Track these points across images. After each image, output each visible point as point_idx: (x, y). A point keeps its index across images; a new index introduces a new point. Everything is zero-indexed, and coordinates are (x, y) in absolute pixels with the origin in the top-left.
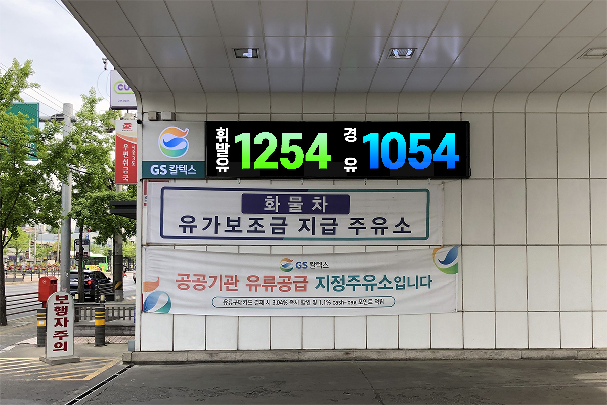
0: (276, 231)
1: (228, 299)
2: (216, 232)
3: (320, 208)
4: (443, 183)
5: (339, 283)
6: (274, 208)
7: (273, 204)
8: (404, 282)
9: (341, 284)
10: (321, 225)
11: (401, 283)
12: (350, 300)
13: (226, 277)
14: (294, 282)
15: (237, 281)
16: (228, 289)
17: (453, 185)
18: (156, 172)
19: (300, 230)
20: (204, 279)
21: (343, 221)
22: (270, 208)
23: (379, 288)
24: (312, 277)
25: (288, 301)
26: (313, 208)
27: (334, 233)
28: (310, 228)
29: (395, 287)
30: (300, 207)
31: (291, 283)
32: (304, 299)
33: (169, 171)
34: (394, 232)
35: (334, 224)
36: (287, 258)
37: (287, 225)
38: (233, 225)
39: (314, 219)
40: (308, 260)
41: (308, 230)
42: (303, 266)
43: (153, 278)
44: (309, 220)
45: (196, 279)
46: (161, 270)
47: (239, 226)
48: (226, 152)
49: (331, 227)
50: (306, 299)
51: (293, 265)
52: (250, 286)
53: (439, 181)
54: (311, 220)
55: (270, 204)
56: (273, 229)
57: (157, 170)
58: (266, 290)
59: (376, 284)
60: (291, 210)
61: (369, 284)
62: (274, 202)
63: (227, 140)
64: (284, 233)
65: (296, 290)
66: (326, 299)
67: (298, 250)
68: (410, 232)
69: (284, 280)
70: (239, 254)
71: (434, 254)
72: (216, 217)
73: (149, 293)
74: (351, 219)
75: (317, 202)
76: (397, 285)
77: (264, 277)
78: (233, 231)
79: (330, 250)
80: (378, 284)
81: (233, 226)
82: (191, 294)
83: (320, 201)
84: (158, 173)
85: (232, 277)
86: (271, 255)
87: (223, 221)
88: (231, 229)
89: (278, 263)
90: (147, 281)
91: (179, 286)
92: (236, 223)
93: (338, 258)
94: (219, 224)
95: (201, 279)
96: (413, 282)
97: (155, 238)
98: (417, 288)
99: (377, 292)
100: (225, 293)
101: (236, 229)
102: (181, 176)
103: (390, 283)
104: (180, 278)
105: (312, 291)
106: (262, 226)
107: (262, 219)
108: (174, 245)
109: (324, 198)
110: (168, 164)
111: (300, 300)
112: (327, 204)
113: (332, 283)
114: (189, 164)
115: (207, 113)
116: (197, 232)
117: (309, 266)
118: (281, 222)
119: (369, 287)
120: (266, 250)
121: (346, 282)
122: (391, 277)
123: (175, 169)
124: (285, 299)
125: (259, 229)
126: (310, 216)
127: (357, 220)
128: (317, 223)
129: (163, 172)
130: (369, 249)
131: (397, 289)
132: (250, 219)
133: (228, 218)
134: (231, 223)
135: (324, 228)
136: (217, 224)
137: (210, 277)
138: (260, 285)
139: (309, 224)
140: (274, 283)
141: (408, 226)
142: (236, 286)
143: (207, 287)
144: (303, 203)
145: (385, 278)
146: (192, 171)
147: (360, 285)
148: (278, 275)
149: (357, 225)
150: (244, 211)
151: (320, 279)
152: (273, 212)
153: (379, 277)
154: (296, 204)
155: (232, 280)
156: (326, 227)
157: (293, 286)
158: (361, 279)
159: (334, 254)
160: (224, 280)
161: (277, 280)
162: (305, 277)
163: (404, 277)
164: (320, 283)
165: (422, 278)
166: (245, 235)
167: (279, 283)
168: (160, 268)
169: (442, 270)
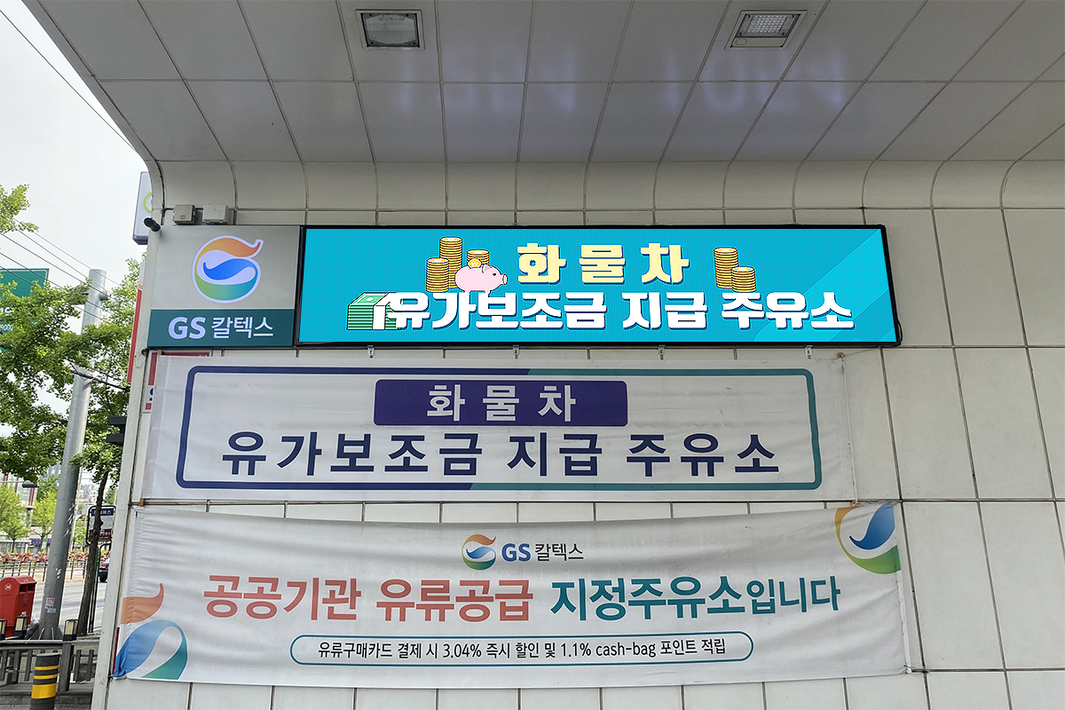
0: (454, 466)
1: (331, 641)
2: (311, 472)
3: (558, 412)
4: (840, 356)
5: (610, 597)
6: (449, 413)
7: (447, 402)
8: (772, 594)
9: (616, 600)
10: (562, 451)
11: (765, 598)
12: (640, 642)
13: (328, 583)
14: (498, 596)
15: (356, 594)
16: (332, 615)
17: (863, 357)
18: (180, 332)
19: (512, 465)
20: (274, 589)
21: (614, 442)
22: (440, 412)
23: (710, 611)
24: (541, 583)
25: (483, 646)
26: (543, 412)
28: (536, 459)
29: (749, 608)
30: (512, 410)
31: (491, 599)
32: (522, 641)
33: (210, 332)
34: (738, 469)
35: (593, 449)
36: (481, 533)
37: (479, 451)
38: (353, 453)
39: (543, 436)
40: (532, 539)
41: (531, 464)
42: (519, 554)
43: (148, 588)
44: (532, 439)
45: (253, 589)
46: (171, 567)
47: (366, 454)
49: (586, 457)
50: (528, 642)
51: (494, 552)
52: (388, 606)
53: (830, 353)
54: (538, 439)
55: (440, 402)
56: (448, 462)
57: (184, 329)
58: (428, 618)
59: (702, 601)
60: (490, 417)
61: (686, 601)
62: (451, 398)
64: (472, 471)
65: (503, 617)
66: (579, 641)
67: (505, 515)
68: (775, 469)
69: (473, 592)
70: (363, 524)
71: (838, 522)
72: (314, 436)
73: (135, 626)
74: (634, 437)
75: (550, 398)
76: (754, 601)
77: (424, 583)
78: (352, 467)
79: (585, 514)
80: (708, 600)
81: (353, 457)
82: (238, 628)
83: (559, 396)
84: (184, 335)
85: (342, 584)
86: (441, 526)
87: (328, 444)
88: (346, 462)
89: (458, 546)
90: (135, 594)
91: (210, 609)
92: (360, 449)
93: (606, 534)
94: (319, 452)
95: (267, 588)
96: (793, 594)
97: (164, 486)
98: (804, 610)
99: (705, 620)
100: (324, 625)
101: (360, 462)
102: (238, 343)
103: (737, 596)
104: (214, 587)
105: (543, 619)
106: (421, 456)
107: (421, 438)
108: (208, 504)
109: (567, 388)
110: (210, 315)
111: (514, 643)
112: (574, 401)
113: (594, 599)
114: (257, 315)
115: (307, 210)
116: (264, 472)
117: (534, 555)
118: (466, 444)
119: (687, 608)
120: (429, 515)
121: (628, 597)
122: (738, 580)
123: (224, 325)
124: (475, 641)
125: (414, 461)
126: (534, 431)
127: (647, 441)
128: (553, 447)
129: (198, 332)
130: (680, 511)
131: (755, 611)
132: (395, 438)
133: (342, 437)
134: (347, 449)
135: (568, 459)
136: (314, 452)
137: (290, 584)
138: (411, 605)
139: (533, 450)
140: (448, 598)
141: (770, 455)
142: (353, 607)
143: (281, 611)
144: (517, 401)
145: (725, 586)
146: (264, 330)
147: (663, 603)
148: (456, 578)
149: (648, 452)
150: (381, 419)
151: (563, 587)
152: (447, 421)
153: (710, 582)
154: (501, 402)
155: (342, 592)
156: (575, 457)
157: (494, 607)
158: (664, 585)
159: (595, 524)
160: (324, 592)
161: (456, 590)
162: (525, 584)
163: (771, 582)
164: (564, 600)
165: (814, 584)
166: (379, 476)
167: (459, 599)
168: (167, 562)
169: (862, 563)
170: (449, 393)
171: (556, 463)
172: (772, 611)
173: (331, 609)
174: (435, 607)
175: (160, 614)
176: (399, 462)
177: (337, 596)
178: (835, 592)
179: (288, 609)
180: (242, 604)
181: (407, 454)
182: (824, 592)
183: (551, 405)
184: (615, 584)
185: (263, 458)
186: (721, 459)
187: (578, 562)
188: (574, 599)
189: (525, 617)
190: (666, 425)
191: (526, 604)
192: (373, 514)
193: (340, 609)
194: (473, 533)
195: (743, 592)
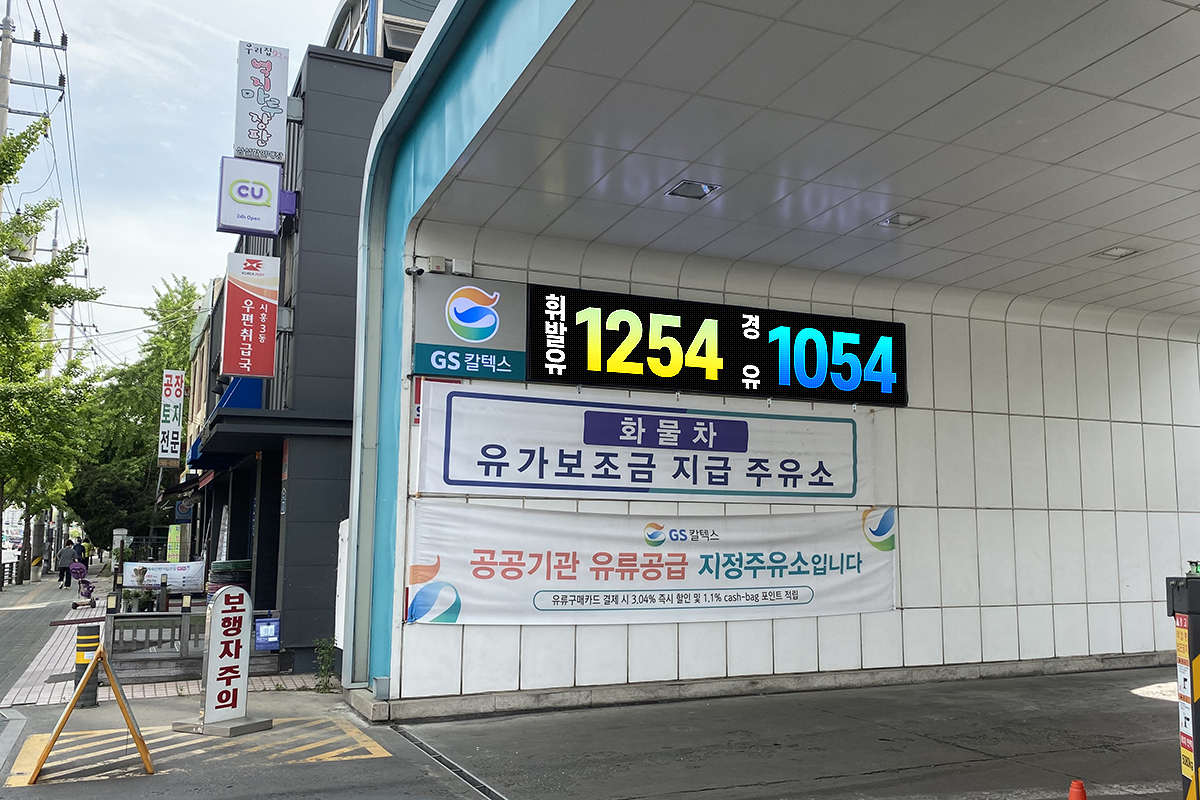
0: (637, 476)
1: (560, 594)
2: (541, 476)
3: (705, 441)
4: (872, 411)
5: (734, 564)
6: (635, 438)
7: (633, 430)
8: (825, 563)
9: (737, 566)
10: (707, 468)
11: (821, 565)
12: (750, 592)
13: (557, 554)
14: (667, 564)
15: (576, 562)
16: (560, 577)
17: (885, 413)
18: (440, 364)
19: (675, 476)
20: (520, 559)
21: (739, 462)
22: (628, 437)
23: (790, 573)
24: (693, 555)
25: (657, 596)
26: (695, 441)
27: (726, 483)
28: (690, 473)
29: (812, 572)
30: (676, 437)
31: (662, 566)
32: (680, 592)
33: (463, 365)
34: (811, 484)
35: (726, 467)
36: (655, 521)
37: (654, 466)
38: (570, 463)
39: (695, 457)
40: (687, 526)
41: (687, 476)
42: (680, 536)
43: (428, 558)
44: (688, 459)
45: (505, 558)
46: (444, 543)
47: (578, 465)
48: (562, 340)
49: (721, 473)
50: (684, 593)
51: (664, 535)
52: (597, 571)
53: (867, 409)
54: (692, 459)
55: (629, 430)
56: (634, 473)
57: (444, 361)
58: (623, 578)
59: (786, 567)
60: (661, 442)
61: (777, 568)
62: (636, 427)
63: (563, 318)
64: (649, 480)
65: (669, 577)
66: (714, 592)
67: (670, 510)
68: (832, 484)
69: (651, 561)
70: (578, 514)
71: (864, 519)
72: (542, 449)
73: (419, 586)
74: (751, 460)
75: (701, 431)
76: (815, 568)
77: (621, 555)
78: (570, 474)
79: (718, 511)
80: (789, 566)
81: (570, 466)
82: (496, 586)
83: (706, 429)
84: (443, 366)
85: (567, 555)
86: (629, 517)
87: (552, 456)
88: (565, 470)
89: (641, 531)
90: (419, 563)
91: (475, 572)
92: (574, 461)
93: (731, 524)
95: (515, 558)
96: (836, 563)
97: (436, 484)
98: (842, 573)
99: (789, 580)
100: (555, 583)
101: (575, 470)
102: (485, 375)
103: (806, 564)
104: (477, 557)
105: (694, 579)
106: (616, 468)
107: (616, 455)
108: (467, 497)
109: (712, 424)
110: (463, 351)
111: (675, 594)
112: (715, 434)
113: (724, 565)
114: (499, 354)
115: (528, 270)
116: (510, 474)
117: (689, 538)
118: (645, 461)
119: (777, 571)
120: (621, 509)
121: (745, 564)
122: (807, 555)
123: (474, 360)
124: (652, 593)
125: (612, 472)
126: (689, 454)
127: (759, 463)
128: (701, 466)
129: (455, 365)
130: (776, 510)
131: (815, 574)
132: (598, 454)
133: (561, 451)
134: (566, 461)
135: (710, 473)
136: (543, 462)
137: (531, 556)
138: (612, 569)
139: (688, 466)
140: (635, 565)
141: (829, 475)
142: (574, 571)
143: (525, 575)
144: (679, 432)
145: (800, 558)
146: (504, 366)
147: (764, 568)
148: (641, 551)
149: (758, 471)
150: (588, 440)
151: (707, 558)
152: (633, 444)
153: (792, 556)
154: (669, 432)
155: (566, 561)
156: (715, 473)
157: (664, 571)
158: (765, 557)
159: (725, 517)
160: (554, 561)
161: (641, 560)
162: (684, 556)
163: (825, 555)
164: (706, 566)
165: (848, 557)
166: (588, 481)
167: (642, 566)
168: (442, 540)
169: (874, 544)
170: (635, 424)
171: (703, 476)
172: (824, 573)
173: (560, 573)
174: (627, 571)
175: (438, 577)
176: (601, 471)
177: (563, 564)
178: (860, 562)
179: (530, 573)
180: (498, 570)
181: (606, 466)
182: (853, 562)
183: (701, 436)
184: (738, 556)
185: (507, 465)
186: (801, 477)
187: (715, 541)
188: (713, 567)
189: (683, 577)
190: (770, 453)
191: (683, 569)
192: (584, 507)
193: (566, 572)
194: (650, 522)
195: (809, 561)
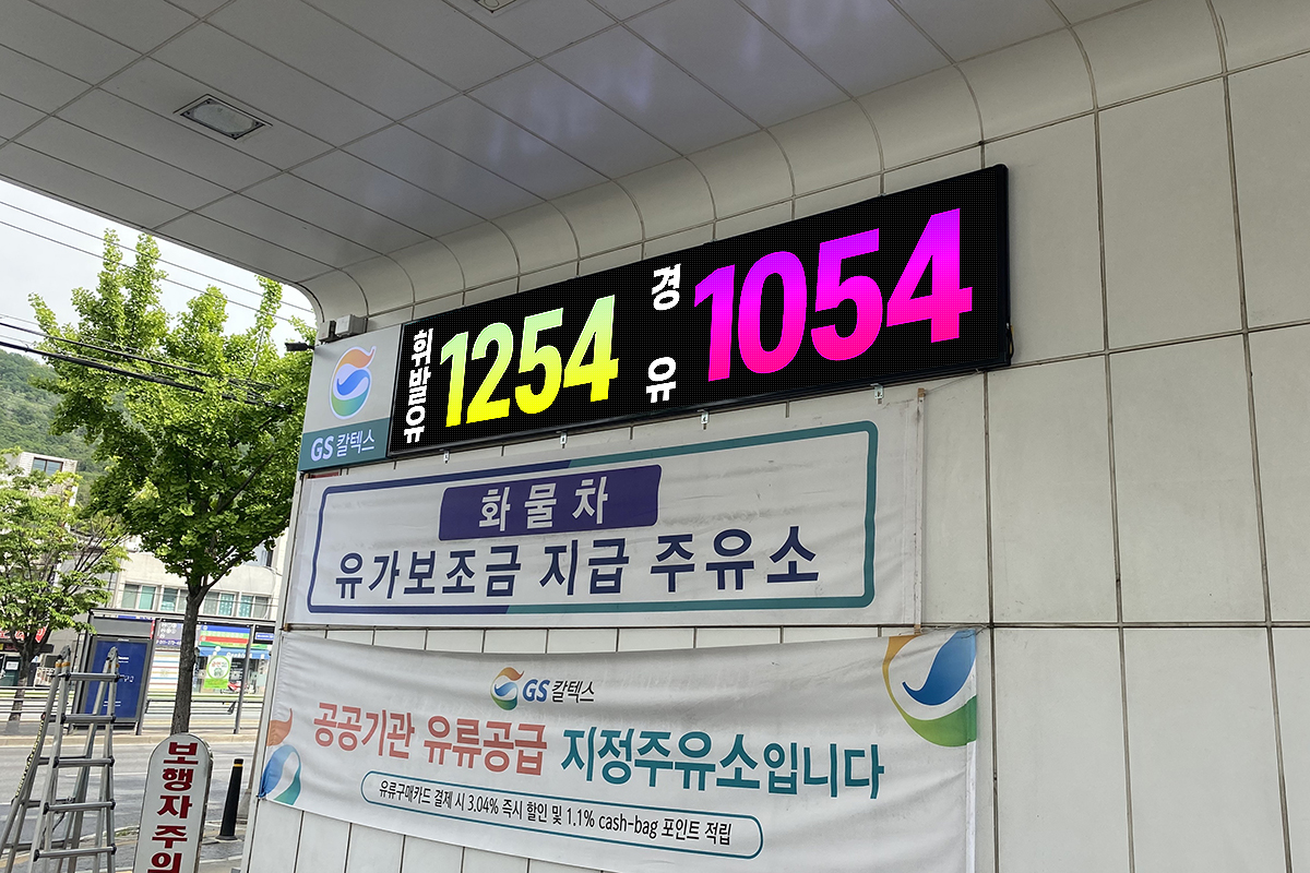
0: (495, 586)
1: (389, 780)
2: (390, 595)
3: (591, 512)
4: (921, 394)
6: (496, 522)
7: (495, 512)
8: (794, 766)
9: (622, 758)
10: (590, 562)
11: (785, 770)
12: (642, 816)
13: (392, 716)
14: (519, 743)
15: (411, 730)
16: (392, 752)
18: (318, 454)
19: (544, 582)
20: (357, 720)
21: (642, 543)
22: (489, 521)
23: (721, 782)
24: (554, 730)
25: (500, 801)
26: (576, 514)
27: (616, 589)
28: (566, 573)
29: (765, 783)
30: (550, 513)
31: (510, 746)
32: (533, 800)
33: (335, 450)
35: (620, 558)
36: (512, 666)
37: (518, 567)
38: (421, 573)
39: (575, 543)
40: (552, 675)
43: (284, 712)
44: (564, 549)
45: (345, 718)
46: (297, 692)
47: (430, 574)
48: (424, 391)
49: (611, 569)
50: (538, 801)
51: (518, 689)
52: (432, 747)
54: (570, 548)
55: (490, 510)
56: (492, 580)
57: (320, 450)
58: (460, 763)
59: (712, 768)
60: (531, 525)
61: (694, 768)
62: (499, 504)
63: (428, 361)
64: (510, 592)
65: (520, 770)
66: (584, 807)
68: (814, 577)
69: (496, 736)
71: (888, 661)
72: (397, 555)
74: (662, 540)
75: (583, 494)
76: (772, 773)
77: (460, 722)
78: (419, 589)
79: (607, 644)
80: (719, 766)
81: (420, 577)
82: (333, 757)
83: (593, 491)
84: (320, 456)
85: (402, 718)
86: (482, 656)
87: (405, 564)
88: (415, 583)
89: (487, 680)
90: (277, 718)
91: (317, 736)
92: (427, 568)
94: (398, 573)
95: (354, 718)
96: (820, 767)
97: (300, 611)
98: (833, 794)
99: (712, 795)
100: (386, 762)
101: (425, 583)
102: (352, 459)
103: (752, 764)
104: (322, 714)
106: (470, 575)
107: (472, 554)
109: (602, 480)
111: (526, 801)
112: (607, 497)
114: (366, 428)
116: (360, 596)
117: (549, 696)
118: (508, 558)
119: (694, 775)
120: (475, 643)
122: (755, 743)
123: (344, 443)
124: (494, 795)
125: (465, 581)
126: (567, 539)
127: (675, 543)
128: (583, 558)
129: (328, 452)
131: (772, 789)
132: (453, 555)
133: (415, 556)
134: (418, 569)
135: (595, 573)
136: (395, 573)
137: (368, 716)
138: (448, 746)
139: (564, 562)
140: (476, 742)
141: (810, 556)
142: (407, 744)
143: (359, 743)
144: (555, 502)
145: (738, 749)
146: (369, 443)
147: (668, 765)
149: (674, 559)
150: (445, 535)
151: (574, 736)
152: (493, 532)
153: (722, 742)
154: (541, 506)
155: (401, 727)
156: (601, 570)
157: (513, 754)
158: (670, 744)
160: (390, 723)
161: (486, 734)
162: (541, 730)
163: (794, 746)
164: (574, 752)
165: (849, 754)
166: (439, 599)
167: (487, 743)
168: (295, 687)
169: (920, 727)
170: (499, 498)
171: (583, 578)
172: (792, 790)
173: (393, 746)
174: (466, 751)
175: (289, 739)
176: (454, 581)
177: (398, 731)
178: (877, 770)
179: (365, 742)
181: (461, 572)
182: (862, 768)
183: (584, 504)
184: (623, 737)
185: (360, 581)
186: (750, 565)
187: (588, 708)
188: (584, 756)
189: (537, 772)
190: (698, 520)
191: (540, 754)
192: (437, 642)
193: (400, 745)
194: (506, 665)
195: (758, 757)
